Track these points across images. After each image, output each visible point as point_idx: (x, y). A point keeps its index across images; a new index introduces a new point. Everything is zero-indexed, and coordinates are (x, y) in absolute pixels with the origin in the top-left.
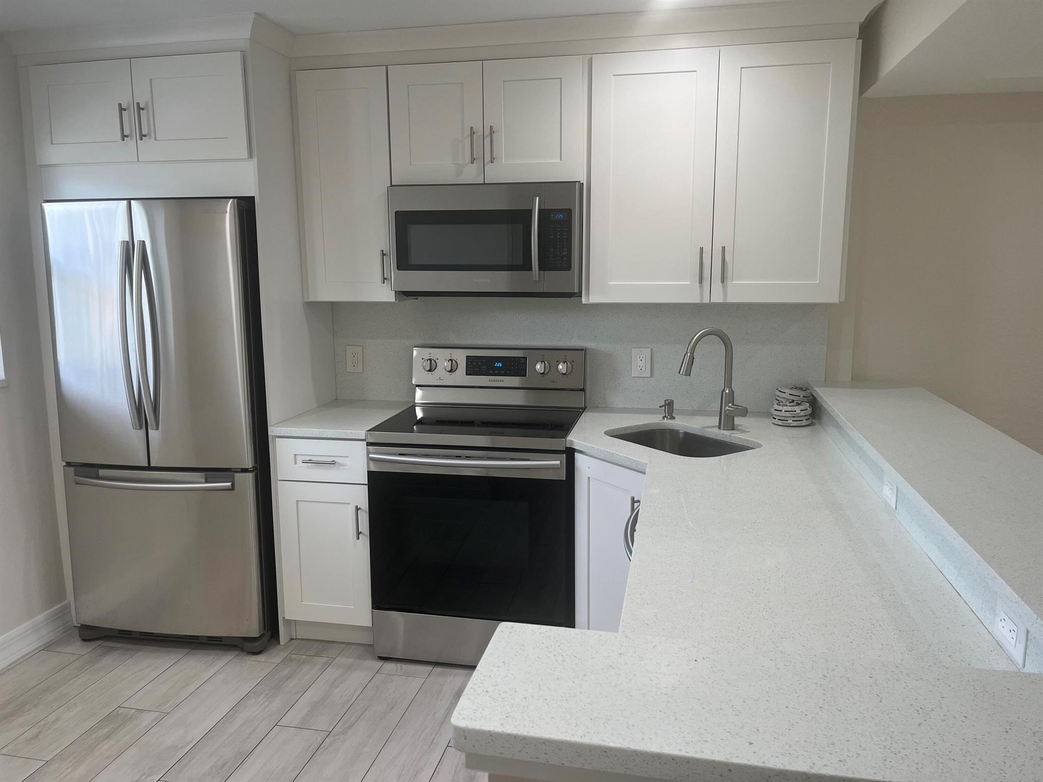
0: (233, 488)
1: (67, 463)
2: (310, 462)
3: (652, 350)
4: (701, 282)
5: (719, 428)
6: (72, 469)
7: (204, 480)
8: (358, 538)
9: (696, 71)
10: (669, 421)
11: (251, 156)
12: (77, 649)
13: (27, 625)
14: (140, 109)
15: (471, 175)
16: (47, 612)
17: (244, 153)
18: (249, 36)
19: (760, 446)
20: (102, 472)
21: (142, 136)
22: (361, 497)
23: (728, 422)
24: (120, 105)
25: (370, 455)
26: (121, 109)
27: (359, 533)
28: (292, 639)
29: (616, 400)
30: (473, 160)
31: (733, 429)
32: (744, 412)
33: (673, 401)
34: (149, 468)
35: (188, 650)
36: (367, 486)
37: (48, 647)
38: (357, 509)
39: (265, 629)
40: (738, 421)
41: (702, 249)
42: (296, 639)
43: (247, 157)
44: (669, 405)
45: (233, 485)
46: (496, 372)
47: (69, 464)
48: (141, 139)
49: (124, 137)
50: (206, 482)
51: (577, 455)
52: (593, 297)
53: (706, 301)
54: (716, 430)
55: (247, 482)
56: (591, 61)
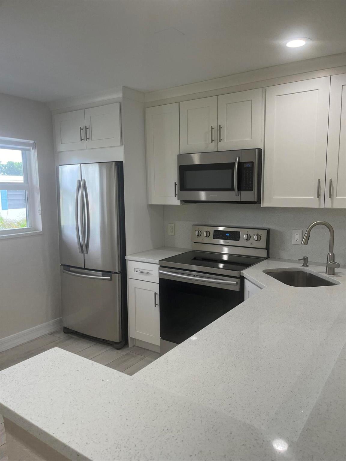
0: (111, 280)
1: (61, 264)
2: (139, 272)
3: (302, 231)
4: (319, 196)
5: (326, 273)
6: (62, 267)
7: (101, 275)
8: (156, 307)
9: (318, 90)
10: (305, 268)
11: (122, 144)
12: (62, 336)
13: (45, 324)
14: (86, 128)
15: (212, 147)
16: (53, 320)
17: (119, 143)
18: (122, 96)
19: (340, 283)
20: (71, 269)
21: (87, 139)
22: (156, 288)
23: (331, 271)
24: (80, 127)
25: (159, 271)
26: (81, 129)
27: (156, 305)
28: (134, 346)
30: (212, 141)
31: (334, 274)
32: (338, 266)
33: (307, 257)
34: (84, 269)
35: (95, 343)
36: (158, 284)
37: (52, 334)
38: (155, 294)
39: (122, 339)
40: (336, 270)
41: (319, 181)
42: (136, 346)
43: (120, 145)
44: (305, 259)
45: (111, 278)
46: (226, 238)
47: (62, 265)
48: (87, 140)
49: (81, 140)
51: (245, 279)
52: (265, 204)
53: (322, 207)
54: (324, 274)
55: (117, 277)
56: (266, 90)
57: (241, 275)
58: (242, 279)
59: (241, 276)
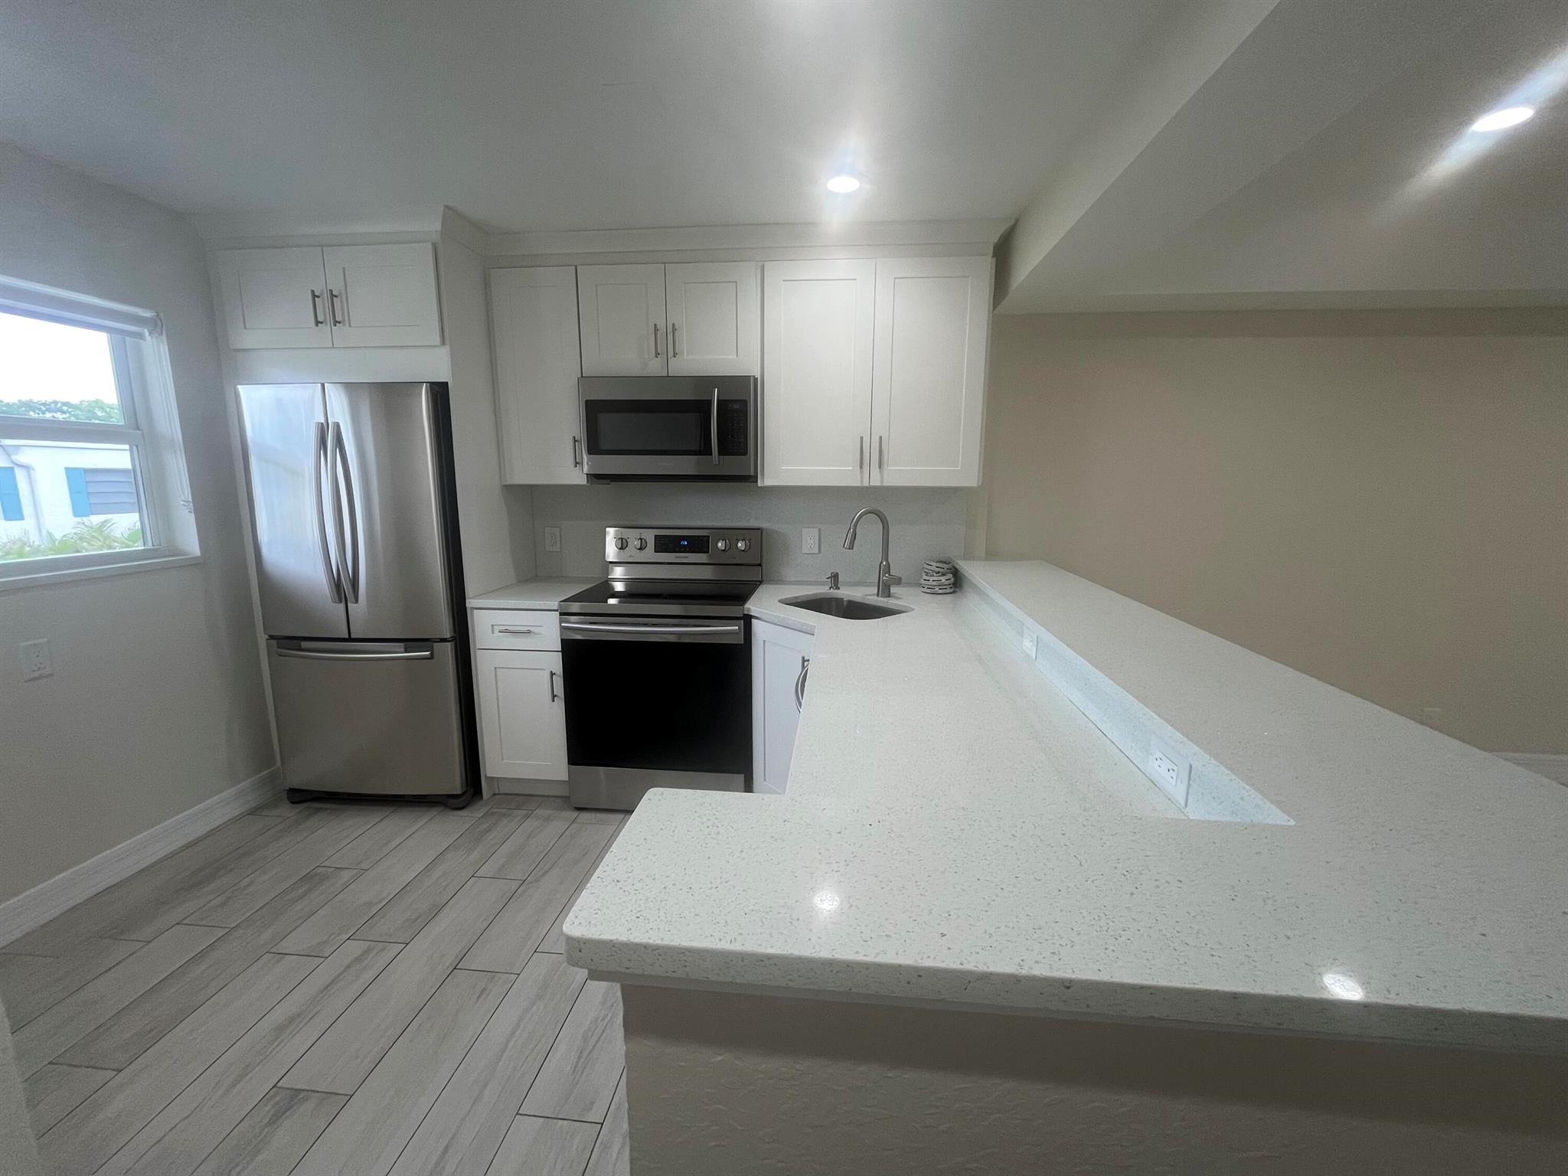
0: (431, 657)
1: (269, 636)
2: (506, 631)
3: (819, 529)
4: (861, 467)
5: (878, 596)
6: (274, 642)
7: (403, 650)
8: (554, 701)
9: (855, 279)
10: (836, 591)
11: (443, 343)
12: (288, 812)
13: (232, 791)
14: (333, 296)
15: (655, 368)
16: (253, 778)
17: (437, 340)
18: (439, 228)
19: (913, 609)
20: (304, 644)
21: (336, 322)
22: (555, 662)
23: (885, 590)
24: (313, 291)
25: (563, 624)
26: (314, 296)
27: (554, 696)
28: (495, 794)
29: (789, 573)
30: (657, 354)
31: (889, 596)
32: (898, 581)
33: (837, 573)
34: (350, 639)
35: (394, 808)
36: (560, 653)
37: (254, 812)
38: (552, 674)
39: (467, 785)
40: (893, 590)
41: (862, 438)
42: (499, 794)
43: (439, 344)
44: (835, 577)
45: (432, 654)
46: (682, 549)
47: (271, 637)
48: (335, 325)
49: (317, 323)
50: (406, 652)
51: (753, 620)
52: (768, 480)
53: (866, 484)
54: (875, 597)
55: (447, 650)
56: (763, 266)
57: (746, 613)
58: (748, 619)
59: (745, 615)
